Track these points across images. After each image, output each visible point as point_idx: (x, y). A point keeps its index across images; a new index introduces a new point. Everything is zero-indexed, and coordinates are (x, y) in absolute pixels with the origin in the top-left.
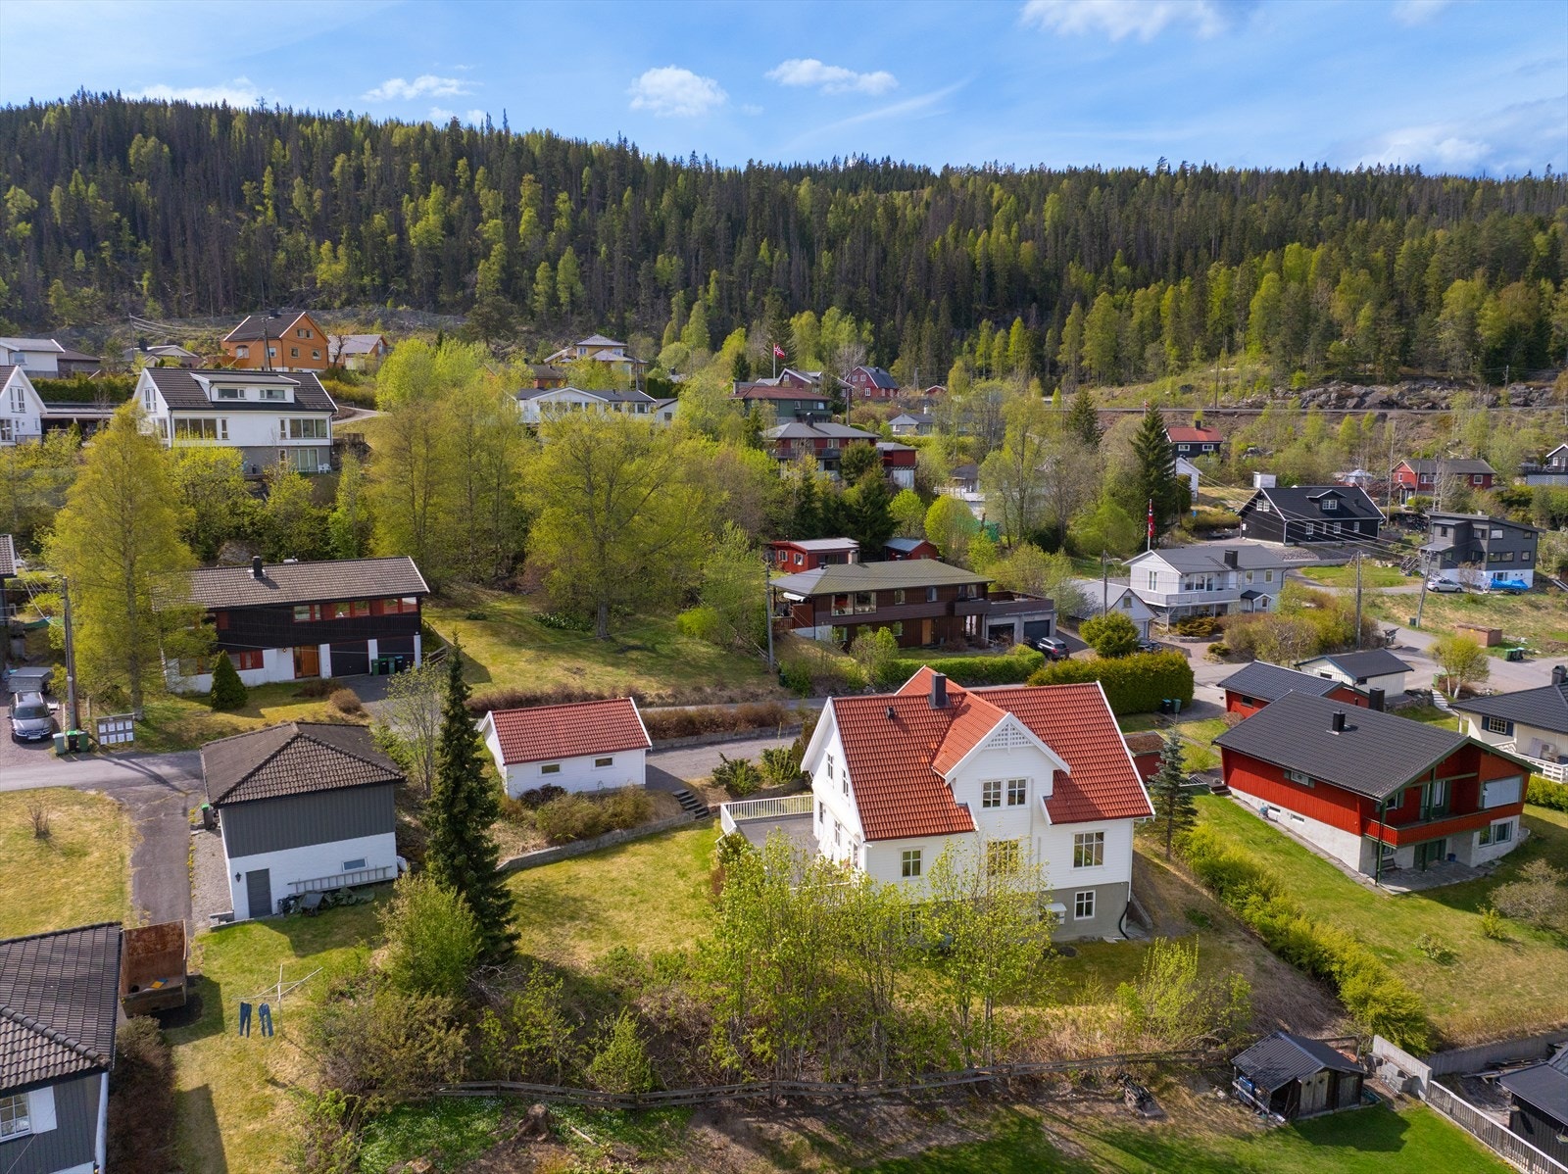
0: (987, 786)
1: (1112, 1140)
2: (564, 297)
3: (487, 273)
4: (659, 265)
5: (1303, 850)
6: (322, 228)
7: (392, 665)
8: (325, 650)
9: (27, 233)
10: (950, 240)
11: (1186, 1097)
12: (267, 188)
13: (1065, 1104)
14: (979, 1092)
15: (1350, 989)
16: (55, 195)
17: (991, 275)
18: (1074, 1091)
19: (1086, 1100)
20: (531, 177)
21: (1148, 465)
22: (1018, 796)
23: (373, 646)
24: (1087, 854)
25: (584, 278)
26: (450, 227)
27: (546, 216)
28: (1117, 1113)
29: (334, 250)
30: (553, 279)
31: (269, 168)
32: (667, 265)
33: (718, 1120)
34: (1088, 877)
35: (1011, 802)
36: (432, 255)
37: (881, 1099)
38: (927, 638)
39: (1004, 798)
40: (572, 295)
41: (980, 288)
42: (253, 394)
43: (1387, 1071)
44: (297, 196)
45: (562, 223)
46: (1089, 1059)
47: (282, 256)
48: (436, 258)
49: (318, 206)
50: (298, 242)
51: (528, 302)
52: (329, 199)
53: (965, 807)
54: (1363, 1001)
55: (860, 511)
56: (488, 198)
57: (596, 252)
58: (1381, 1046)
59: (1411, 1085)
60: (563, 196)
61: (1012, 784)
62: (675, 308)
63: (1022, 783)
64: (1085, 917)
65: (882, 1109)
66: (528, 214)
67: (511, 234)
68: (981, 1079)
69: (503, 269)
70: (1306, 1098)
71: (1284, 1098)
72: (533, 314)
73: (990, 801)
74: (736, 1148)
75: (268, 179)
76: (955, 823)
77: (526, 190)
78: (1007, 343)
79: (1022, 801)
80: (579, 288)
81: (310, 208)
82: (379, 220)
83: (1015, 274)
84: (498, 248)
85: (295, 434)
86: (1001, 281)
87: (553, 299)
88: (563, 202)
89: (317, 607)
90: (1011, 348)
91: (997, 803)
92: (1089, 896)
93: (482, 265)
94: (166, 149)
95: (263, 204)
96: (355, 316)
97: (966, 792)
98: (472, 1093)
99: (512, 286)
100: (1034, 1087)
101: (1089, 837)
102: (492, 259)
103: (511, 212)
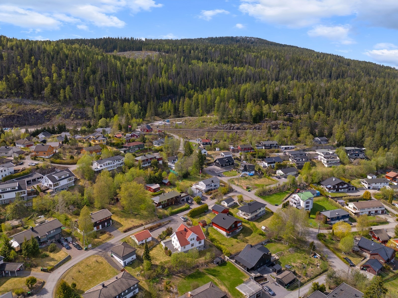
1: (205, 270)
2: (68, 97)
3: (47, 91)
4: (90, 89)
5: (220, 233)
8: (101, 225)
10: (154, 79)
11: (210, 265)
13: (201, 267)
14: (194, 268)
15: (223, 251)
17: (163, 88)
20: (54, 65)
22: (194, 239)
23: (106, 223)
24: (200, 243)
25: (72, 92)
26: (34, 77)
27: (60, 76)
28: (205, 267)
30: (64, 93)
32: (92, 88)
33: (174, 275)
36: (32, 86)
38: (173, 204)
41: (161, 91)
42: (63, 177)
43: (226, 259)
45: (64, 77)
46: (202, 263)
51: (58, 98)
53: (189, 242)
54: (224, 252)
55: (158, 178)
57: (74, 85)
58: (226, 256)
59: (228, 260)
62: (95, 100)
64: (200, 248)
65: (187, 271)
66: (55, 75)
67: (51, 80)
69: (51, 90)
70: (219, 263)
71: (218, 263)
72: (60, 101)
73: (191, 240)
77: (53, 68)
80: (71, 95)
83: (169, 87)
84: (49, 85)
85: (69, 181)
86: (166, 89)
87: (65, 97)
88: (63, 71)
89: (100, 221)
90: (169, 106)
92: (200, 246)
93: (46, 89)
96: (11, 100)
99: (54, 93)
100: (198, 266)
101: (200, 241)
102: (48, 87)
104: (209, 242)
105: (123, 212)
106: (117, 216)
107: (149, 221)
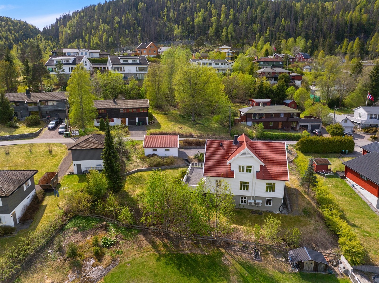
0: (240, 166)
1: (241, 263)
2: (229, 36)
3: (212, 31)
4: (254, 27)
5: (360, 198)
6: (176, 22)
7: (141, 124)
8: (127, 119)
9: (118, 26)
10: (340, 15)
11: (271, 258)
12: (165, 12)
13: (234, 251)
14: (213, 243)
15: (341, 240)
16: (123, 18)
17: (351, 25)
18: (239, 249)
19: (241, 252)
20: (224, 5)
21: (373, 81)
22: (249, 170)
23: (137, 119)
24: (270, 188)
25: (235, 31)
26: (204, 20)
27: (227, 15)
28: (247, 257)
29: (178, 27)
30: (227, 31)
31: (166, 8)
32: (256, 26)
33: (145, 235)
34: (270, 195)
35: (247, 171)
36: (199, 26)
37: (186, 239)
38: (280, 127)
39: (245, 170)
40: (231, 35)
41: (347, 29)
42: (130, 61)
43: (341, 266)
44: (171, 14)
45: (231, 17)
46: (246, 241)
47: (167, 29)
48: (200, 27)
49: (176, 16)
50: (171, 25)
51: (221, 37)
52: (179, 14)
53: (233, 171)
54: (344, 244)
55: (276, 92)
56: (214, 12)
57: (238, 24)
58: (343, 259)
59: (346, 272)
60: (232, 10)
61: (247, 167)
62: (257, 38)
63: (251, 167)
64: (269, 205)
65: (186, 241)
66: (223, 15)
67: (218, 20)
68: (213, 240)
69: (216, 29)
70: (306, 267)
71: (299, 265)
72: (222, 41)
74: (145, 241)
75: (165, 10)
76: (229, 174)
77: (223, 9)
78: (353, 45)
79: (250, 172)
80: (233, 34)
81: (174, 17)
82: (188, 19)
83: (359, 24)
84: (215, 24)
85: (140, 70)
86: (355, 27)
87: (227, 37)
88: (232, 11)
89: (125, 110)
90: (354, 47)
91: (243, 171)
92: (271, 200)
93: (211, 29)
94: (145, 5)
95: (164, 17)
96: (182, 42)
97: (235, 167)
98: (95, 217)
99: (217, 34)
100: (228, 245)
101: (271, 184)
102: (213, 27)
103: (219, 15)
104: (309, 203)
105: (182, 117)
106: (168, 118)
107: (208, 135)
